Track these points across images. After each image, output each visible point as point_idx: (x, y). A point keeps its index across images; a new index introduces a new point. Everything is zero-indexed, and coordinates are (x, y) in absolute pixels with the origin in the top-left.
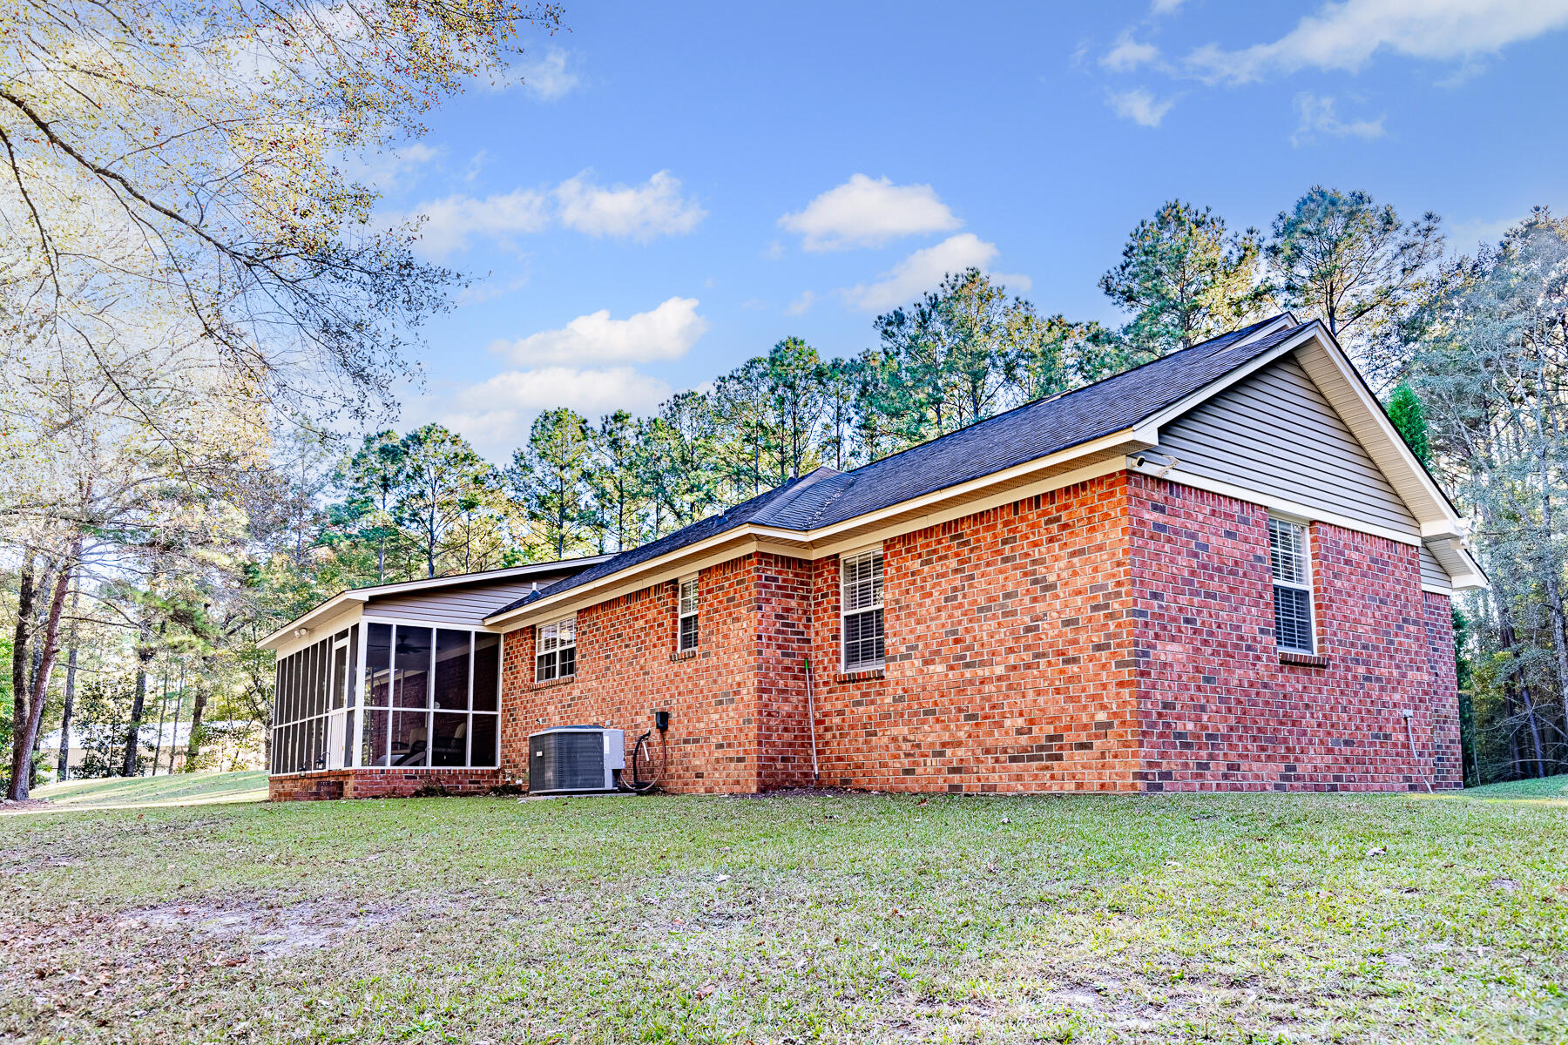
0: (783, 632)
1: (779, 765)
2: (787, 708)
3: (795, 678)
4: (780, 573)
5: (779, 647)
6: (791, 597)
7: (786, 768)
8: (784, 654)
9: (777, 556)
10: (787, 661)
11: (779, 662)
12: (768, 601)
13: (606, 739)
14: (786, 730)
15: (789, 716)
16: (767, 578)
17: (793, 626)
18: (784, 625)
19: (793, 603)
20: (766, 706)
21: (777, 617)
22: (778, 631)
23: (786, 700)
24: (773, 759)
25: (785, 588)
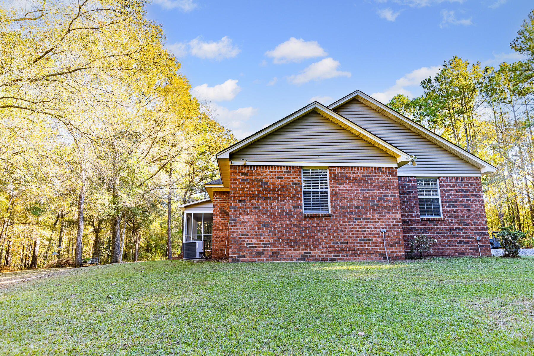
0: (222, 213)
1: (220, 252)
2: (223, 235)
3: (226, 226)
4: (221, 196)
5: (220, 217)
6: (225, 203)
7: (222, 252)
8: (222, 219)
9: (220, 192)
10: (223, 221)
11: (220, 222)
12: (217, 205)
13: (197, 244)
14: (222, 241)
15: (223, 237)
16: (216, 198)
17: (225, 211)
18: (222, 211)
19: (225, 204)
20: (216, 234)
21: (220, 209)
22: (220, 213)
23: (222, 233)
24: (217, 250)
25: (223, 200)
